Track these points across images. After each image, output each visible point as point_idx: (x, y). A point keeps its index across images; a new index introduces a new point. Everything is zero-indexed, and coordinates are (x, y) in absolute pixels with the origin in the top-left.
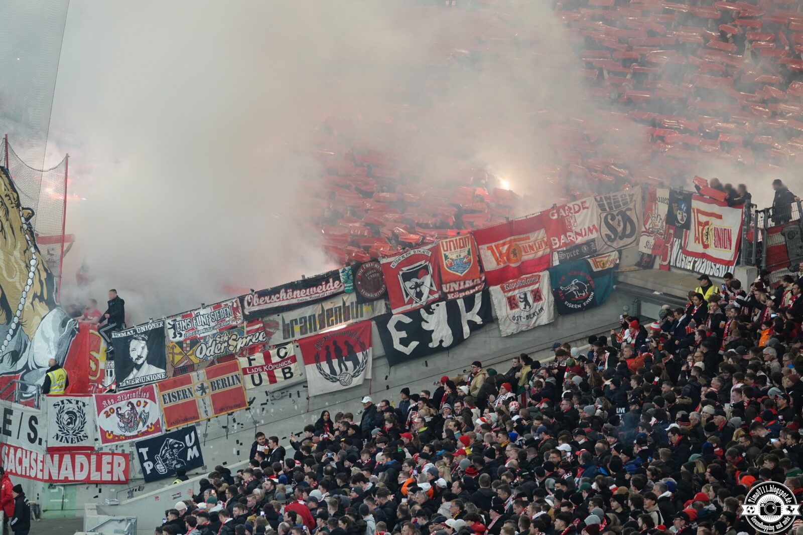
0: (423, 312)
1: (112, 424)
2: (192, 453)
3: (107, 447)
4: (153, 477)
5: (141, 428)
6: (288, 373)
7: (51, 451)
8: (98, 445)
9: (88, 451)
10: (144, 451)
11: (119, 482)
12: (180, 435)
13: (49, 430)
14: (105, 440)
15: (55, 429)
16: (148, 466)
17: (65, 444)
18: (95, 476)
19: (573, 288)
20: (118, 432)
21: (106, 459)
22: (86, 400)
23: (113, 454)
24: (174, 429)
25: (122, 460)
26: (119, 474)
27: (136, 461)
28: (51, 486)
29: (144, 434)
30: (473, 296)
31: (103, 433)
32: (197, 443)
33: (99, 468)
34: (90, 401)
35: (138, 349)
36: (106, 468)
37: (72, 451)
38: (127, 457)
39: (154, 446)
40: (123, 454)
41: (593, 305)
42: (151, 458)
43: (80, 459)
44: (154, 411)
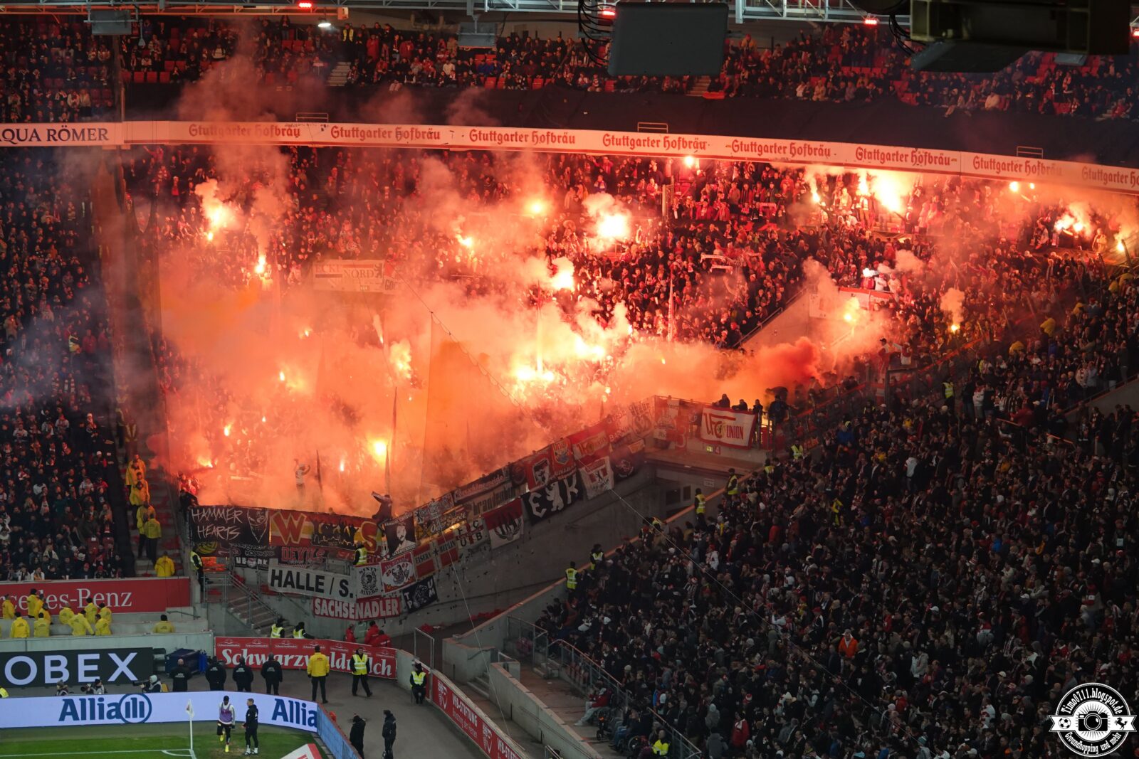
0: (547, 490)
1: (389, 580)
2: (431, 592)
3: (388, 594)
4: (412, 610)
5: (406, 580)
6: (479, 535)
7: (359, 601)
8: (384, 593)
9: (379, 598)
10: (407, 594)
11: (395, 616)
12: (424, 582)
13: (356, 588)
14: (387, 591)
15: (360, 587)
16: (410, 603)
17: (366, 596)
18: (383, 614)
19: (623, 466)
20: (393, 584)
21: (388, 602)
22: (376, 566)
23: (391, 598)
24: (422, 579)
25: (395, 602)
26: (395, 611)
27: (403, 602)
28: (360, 623)
29: (406, 584)
30: (571, 476)
31: (386, 585)
32: (434, 586)
33: (384, 609)
34: (379, 567)
35: (401, 532)
36: (388, 607)
37: (369, 600)
38: (399, 599)
39: (411, 590)
40: (396, 598)
41: (634, 474)
42: (411, 599)
43: (375, 604)
44: (411, 568)
